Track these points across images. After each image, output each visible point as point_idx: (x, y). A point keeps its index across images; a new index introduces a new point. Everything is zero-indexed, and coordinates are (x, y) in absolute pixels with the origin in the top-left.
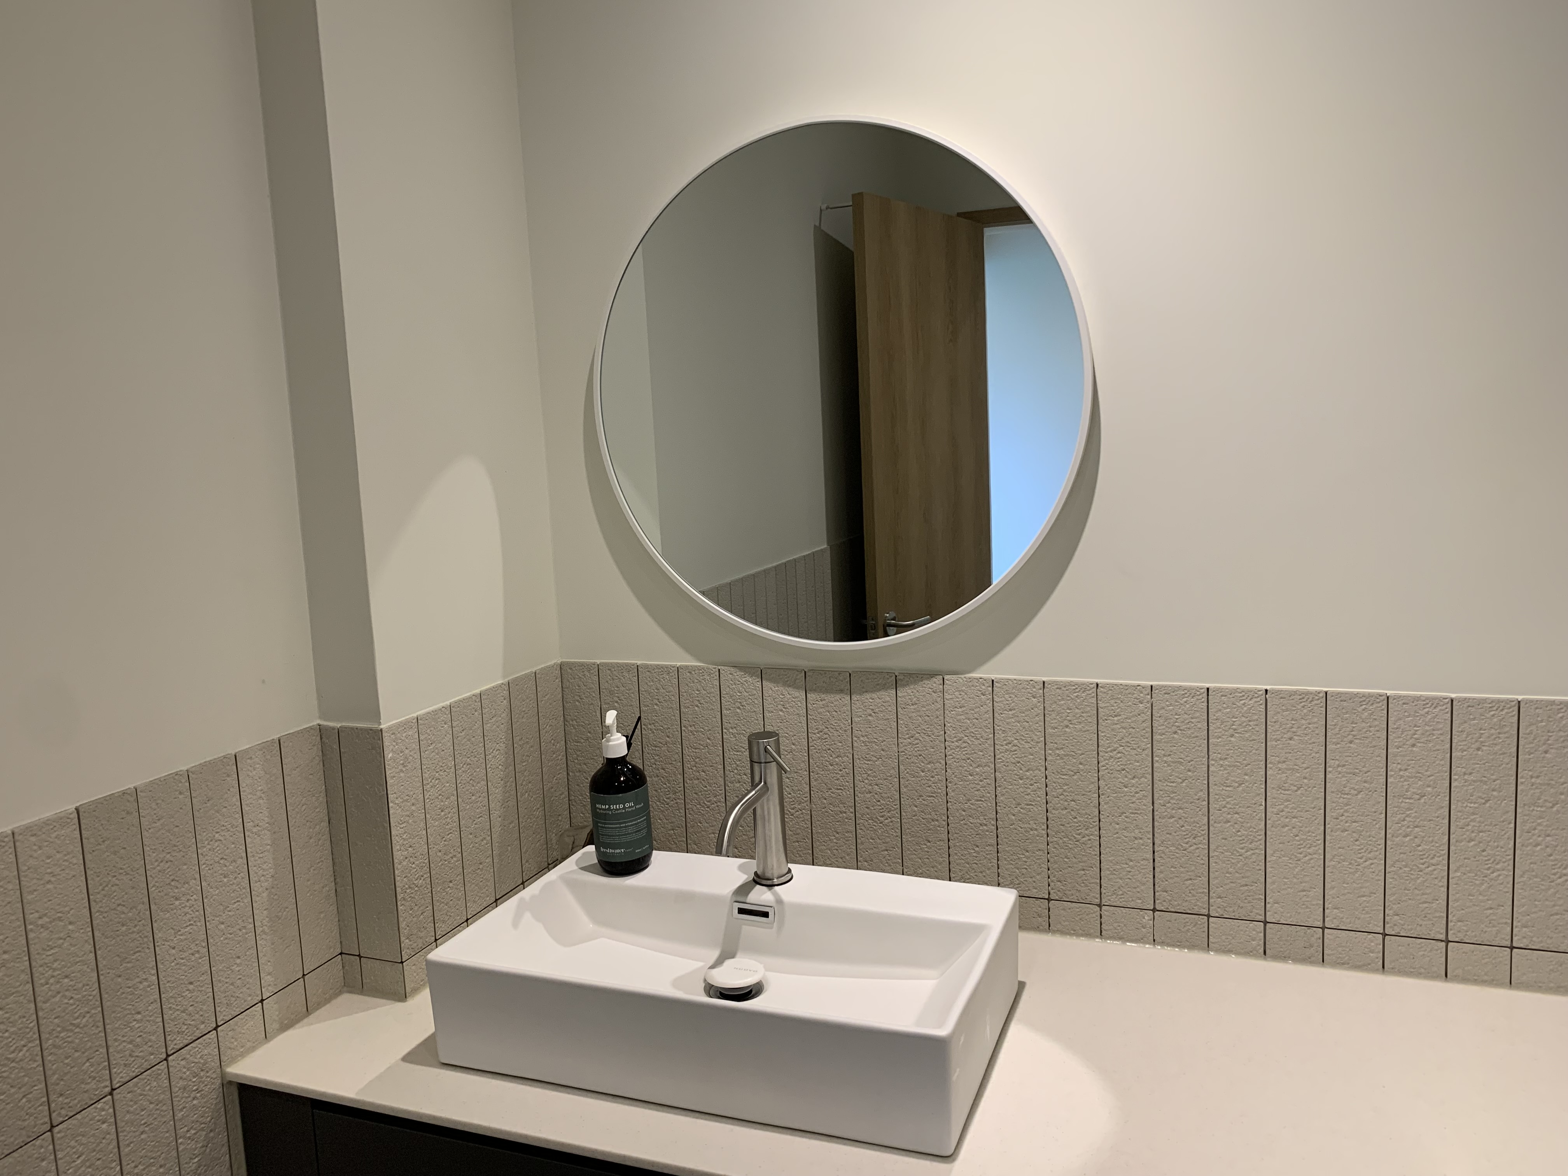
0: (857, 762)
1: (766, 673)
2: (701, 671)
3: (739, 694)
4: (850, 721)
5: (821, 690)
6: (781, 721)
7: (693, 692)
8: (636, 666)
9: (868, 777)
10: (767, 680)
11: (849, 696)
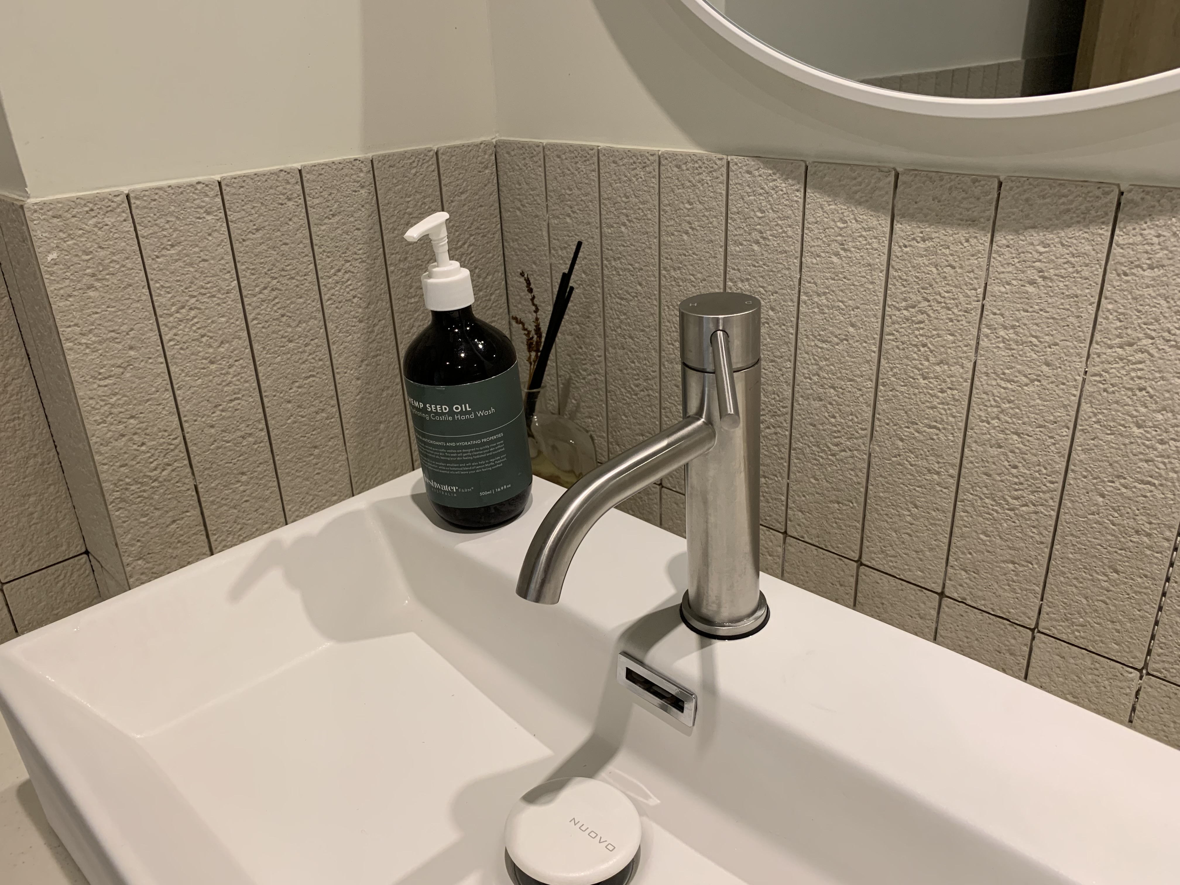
0: (981, 381)
1: (815, 173)
2: (697, 165)
3: (760, 215)
4: (980, 291)
5: (926, 216)
6: (833, 276)
7: (681, 206)
8: (595, 151)
9: (1002, 416)
10: (814, 187)
11: (989, 235)
